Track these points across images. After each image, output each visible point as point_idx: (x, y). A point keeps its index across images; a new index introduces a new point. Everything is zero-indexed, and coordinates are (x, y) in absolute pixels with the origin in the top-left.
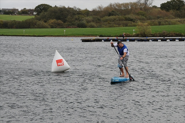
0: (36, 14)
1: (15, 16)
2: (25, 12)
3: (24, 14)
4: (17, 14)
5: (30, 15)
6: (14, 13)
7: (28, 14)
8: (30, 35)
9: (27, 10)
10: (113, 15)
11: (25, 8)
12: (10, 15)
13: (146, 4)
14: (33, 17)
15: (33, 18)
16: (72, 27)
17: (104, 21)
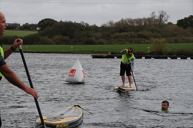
0: (39, 30)
1: (16, 31)
2: (27, 27)
3: (27, 29)
4: (18, 30)
5: (33, 31)
6: (15, 29)
7: (31, 29)
8: (33, 51)
9: (29, 25)
10: (124, 32)
11: (27, 23)
12: (10, 30)
13: (161, 20)
14: (37, 32)
15: (36, 34)
16: (79, 44)
17: (115, 38)
